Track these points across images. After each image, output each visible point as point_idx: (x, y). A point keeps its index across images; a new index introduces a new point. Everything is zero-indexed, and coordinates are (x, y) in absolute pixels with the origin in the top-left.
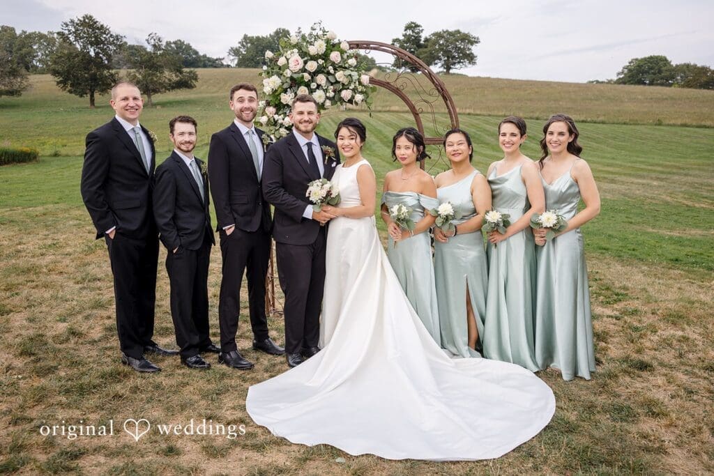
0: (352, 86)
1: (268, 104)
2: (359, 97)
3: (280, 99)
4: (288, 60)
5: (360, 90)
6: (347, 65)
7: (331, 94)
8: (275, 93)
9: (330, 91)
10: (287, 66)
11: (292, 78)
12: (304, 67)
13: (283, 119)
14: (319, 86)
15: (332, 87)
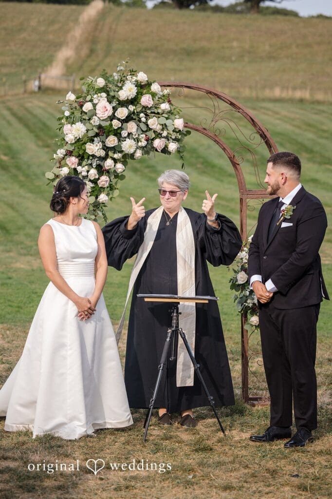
0: (165, 134)
1: (69, 153)
2: (173, 146)
3: (85, 150)
4: (95, 105)
5: (173, 137)
6: (160, 111)
7: (143, 143)
8: (80, 142)
9: (143, 140)
10: (94, 113)
11: (100, 127)
12: (114, 114)
13: (88, 172)
14: (129, 135)
15: (144, 136)
